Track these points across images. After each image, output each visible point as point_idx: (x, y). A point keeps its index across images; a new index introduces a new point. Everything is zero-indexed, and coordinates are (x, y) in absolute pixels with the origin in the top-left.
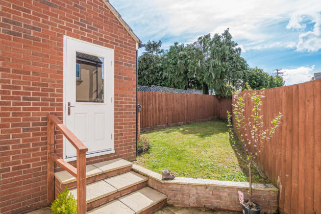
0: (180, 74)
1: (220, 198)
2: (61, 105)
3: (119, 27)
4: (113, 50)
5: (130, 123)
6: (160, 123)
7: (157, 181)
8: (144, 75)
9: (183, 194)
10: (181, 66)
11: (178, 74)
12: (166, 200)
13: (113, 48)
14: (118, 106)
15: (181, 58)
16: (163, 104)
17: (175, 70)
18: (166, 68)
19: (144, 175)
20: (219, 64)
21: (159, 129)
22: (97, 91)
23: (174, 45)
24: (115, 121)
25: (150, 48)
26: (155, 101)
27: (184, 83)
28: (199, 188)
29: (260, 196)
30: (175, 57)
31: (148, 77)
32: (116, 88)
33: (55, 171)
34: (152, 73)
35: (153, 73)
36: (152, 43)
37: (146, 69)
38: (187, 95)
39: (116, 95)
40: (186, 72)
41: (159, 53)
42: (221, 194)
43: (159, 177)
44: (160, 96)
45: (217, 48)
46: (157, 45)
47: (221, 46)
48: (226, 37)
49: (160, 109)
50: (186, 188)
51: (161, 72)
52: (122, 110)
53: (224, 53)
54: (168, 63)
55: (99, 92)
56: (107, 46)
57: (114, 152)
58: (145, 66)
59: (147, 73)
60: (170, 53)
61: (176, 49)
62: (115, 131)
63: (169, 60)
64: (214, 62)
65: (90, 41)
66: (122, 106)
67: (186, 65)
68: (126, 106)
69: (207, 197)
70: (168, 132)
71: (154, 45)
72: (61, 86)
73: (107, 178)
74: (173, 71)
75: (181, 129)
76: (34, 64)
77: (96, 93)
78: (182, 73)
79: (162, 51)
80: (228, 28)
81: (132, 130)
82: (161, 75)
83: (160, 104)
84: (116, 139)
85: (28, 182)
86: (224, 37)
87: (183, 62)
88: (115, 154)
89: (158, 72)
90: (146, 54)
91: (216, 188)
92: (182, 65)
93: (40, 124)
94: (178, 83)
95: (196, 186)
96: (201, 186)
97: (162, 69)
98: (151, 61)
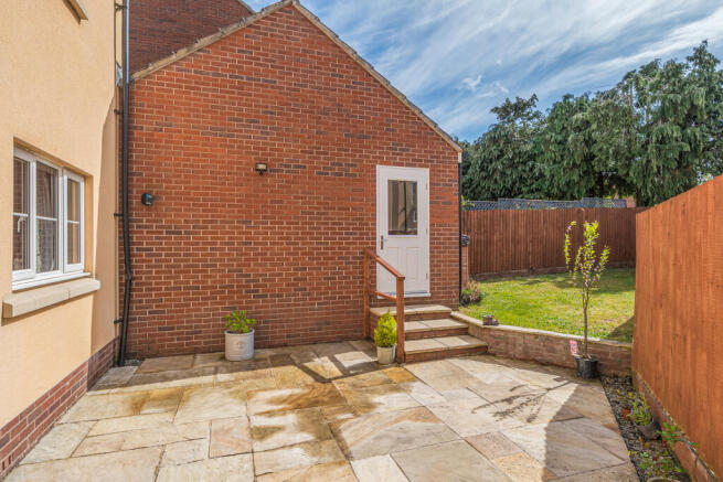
0: (574, 164)
1: (553, 350)
2: (375, 239)
3: (435, 139)
4: (428, 170)
5: (450, 261)
6: (515, 266)
7: (477, 327)
8: (495, 170)
9: (507, 343)
10: (576, 146)
11: (568, 164)
12: (487, 347)
13: (427, 166)
14: (435, 239)
15: (578, 129)
16: (522, 231)
17: (562, 156)
18: (543, 153)
19: (465, 322)
20: (675, 135)
21: (513, 277)
22: (405, 209)
23: (561, 100)
24: (431, 257)
25: (509, 113)
26: (506, 225)
27: (583, 183)
28: (527, 337)
29: (607, 354)
30: (564, 128)
31: (503, 174)
32: (432, 216)
33: (371, 306)
34: (511, 166)
35: (513, 165)
36: (513, 101)
37: (498, 158)
38: (579, 211)
39: (432, 225)
40: (589, 158)
41: (529, 119)
42: (555, 346)
43: (480, 322)
44: (516, 217)
45: (671, 96)
46: (525, 105)
47: (682, 89)
48: (701, 62)
49: (515, 241)
50: (511, 336)
51: (530, 163)
52: (440, 243)
53: (692, 105)
54: (547, 142)
55: (408, 210)
56: (420, 166)
57: (429, 295)
58: (496, 153)
59: (500, 167)
60: (551, 119)
61: (565, 108)
62: (432, 270)
63: (548, 137)
64: (662, 131)
65: (401, 165)
66: (439, 239)
67: (589, 142)
68: (444, 239)
69: (537, 349)
70: (530, 284)
71: (516, 105)
72: (375, 219)
73: (422, 319)
74: (558, 159)
75: (560, 279)
76: (353, 200)
77: (403, 214)
78: (578, 162)
79: (537, 115)
80: (705, 42)
81: (452, 270)
82: (531, 170)
83: (515, 232)
84: (432, 280)
85: (349, 312)
86: (696, 65)
87: (581, 137)
88: (431, 298)
89: (524, 163)
90: (497, 127)
91: (548, 338)
92: (578, 144)
93: (358, 258)
94: (568, 184)
95: (523, 334)
96: (528, 334)
97: (533, 157)
98: (508, 142)
